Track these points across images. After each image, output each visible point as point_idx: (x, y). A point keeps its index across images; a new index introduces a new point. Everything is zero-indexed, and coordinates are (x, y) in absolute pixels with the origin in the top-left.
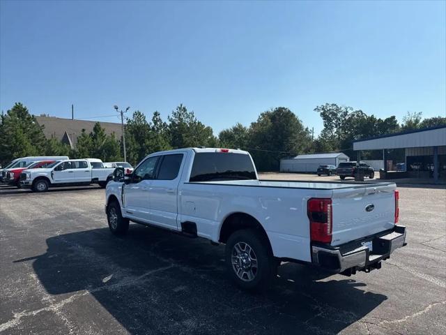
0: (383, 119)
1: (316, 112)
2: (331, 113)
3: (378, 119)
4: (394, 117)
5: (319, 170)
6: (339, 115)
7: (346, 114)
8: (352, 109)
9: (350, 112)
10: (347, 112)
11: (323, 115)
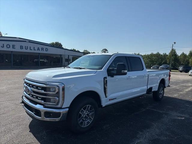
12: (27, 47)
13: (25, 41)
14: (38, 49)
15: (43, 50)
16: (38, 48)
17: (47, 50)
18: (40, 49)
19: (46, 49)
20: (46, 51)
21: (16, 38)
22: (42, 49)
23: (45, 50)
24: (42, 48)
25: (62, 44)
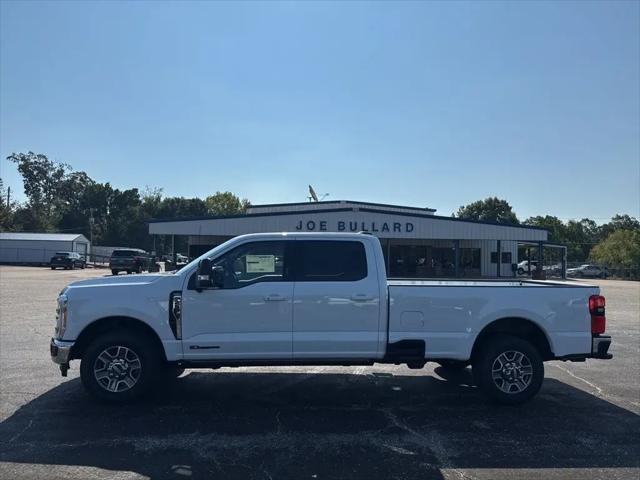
0: (122, 190)
1: (10, 162)
2: (36, 168)
3: (114, 189)
4: (136, 190)
5: (54, 259)
6: (50, 174)
7: (60, 173)
8: (70, 167)
9: (67, 172)
10: (63, 171)
11: (22, 168)
12: (356, 224)
13: (351, 209)
14: (385, 227)
15: (399, 228)
16: (385, 224)
17: (409, 228)
18: (391, 228)
19: (407, 224)
20: (407, 230)
21: (339, 202)
22: (397, 226)
23: (403, 228)
24: (395, 224)
25: (510, 205)
